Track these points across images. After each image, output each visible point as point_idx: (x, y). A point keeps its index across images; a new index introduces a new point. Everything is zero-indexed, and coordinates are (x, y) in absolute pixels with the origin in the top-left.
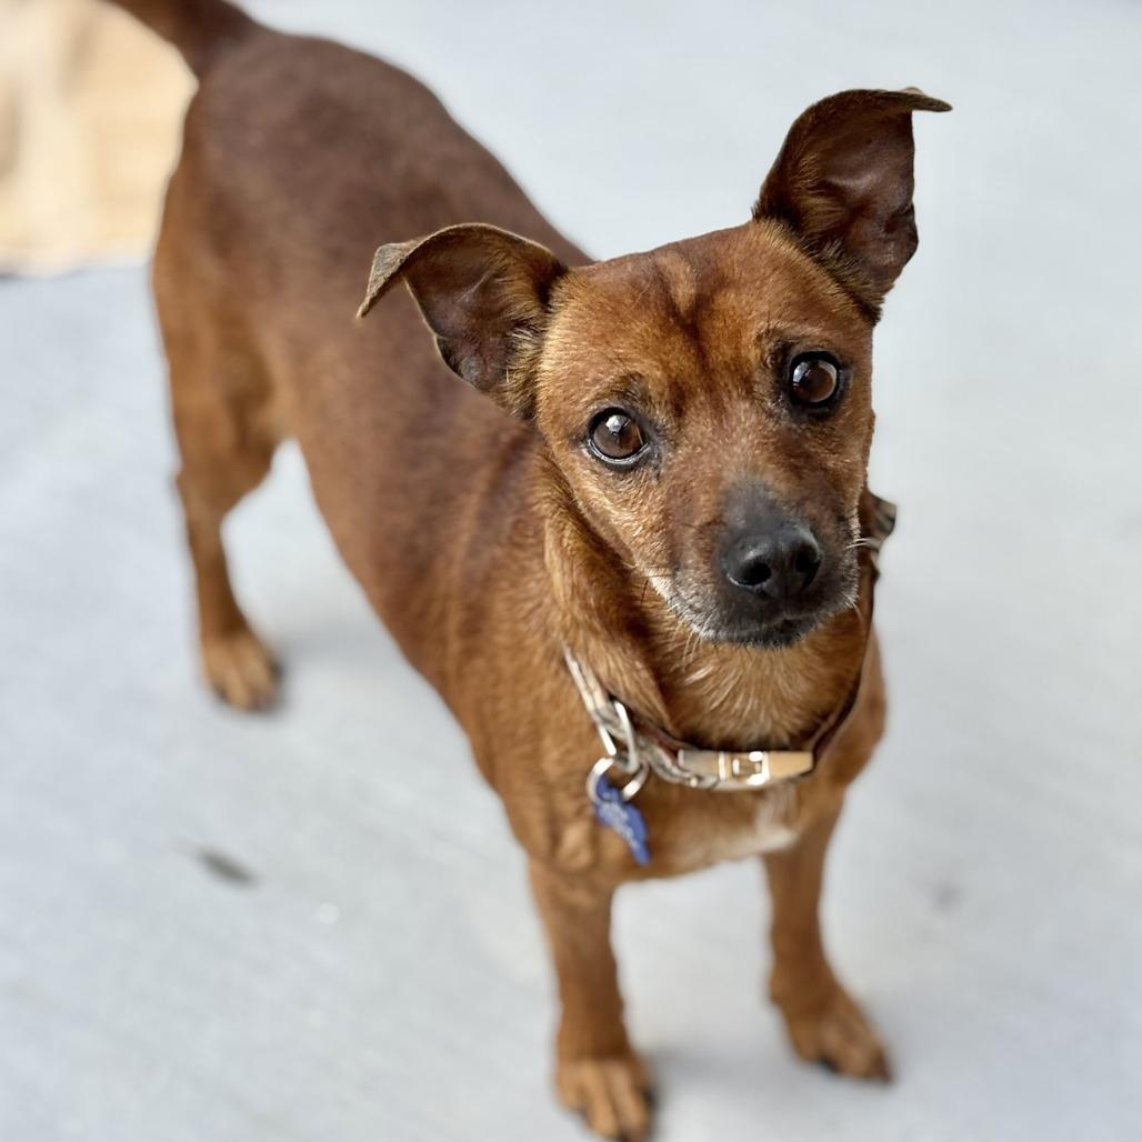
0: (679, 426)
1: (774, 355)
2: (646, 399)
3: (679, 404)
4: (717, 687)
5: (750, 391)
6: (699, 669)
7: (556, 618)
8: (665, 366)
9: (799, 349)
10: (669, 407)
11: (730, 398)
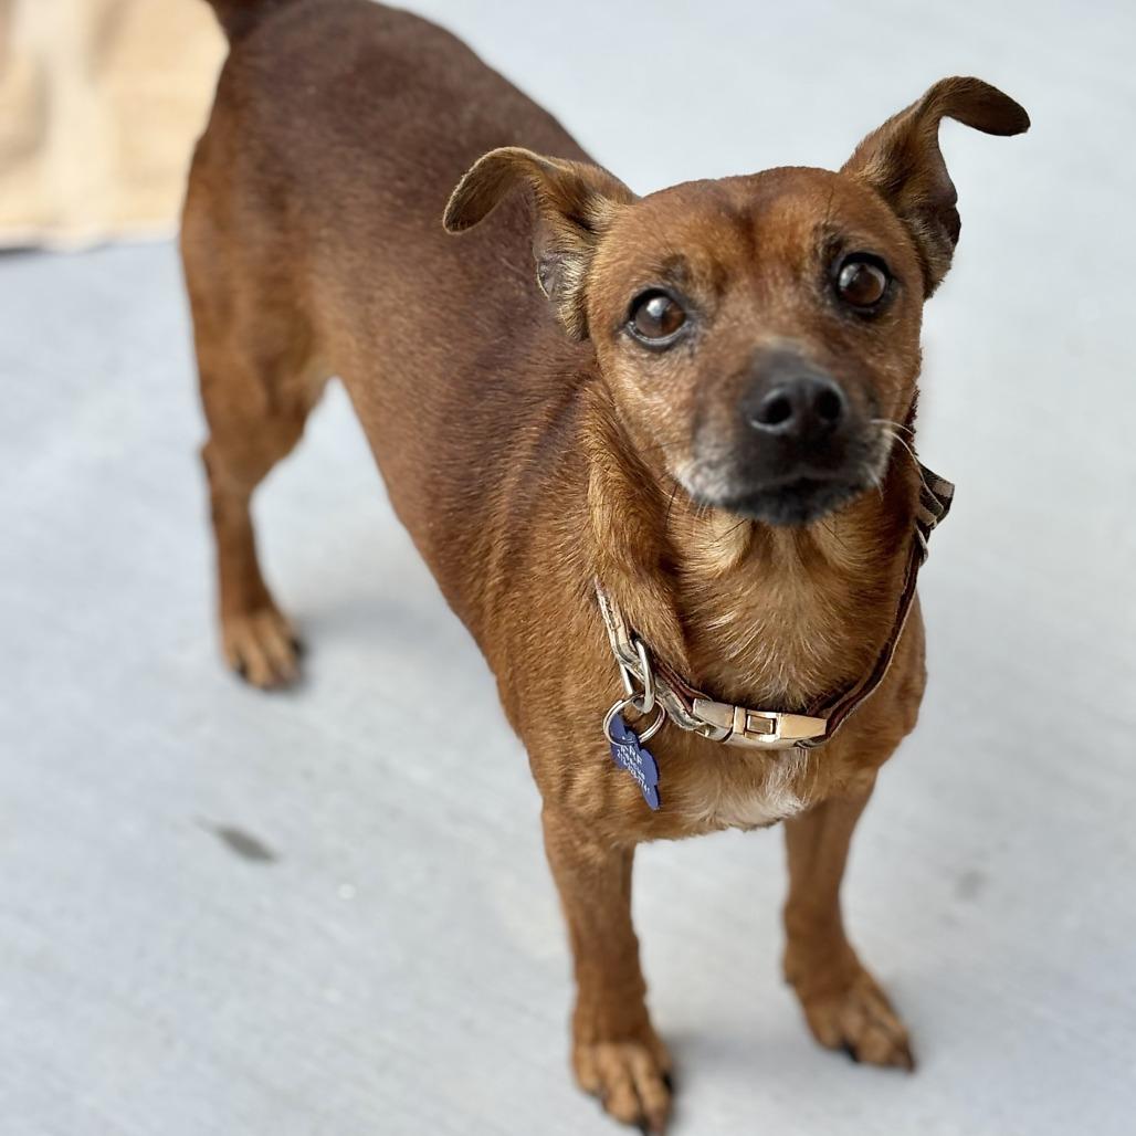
0: (719, 305)
1: (828, 247)
2: (686, 277)
3: (721, 283)
4: (739, 635)
5: (797, 279)
6: (723, 614)
7: (591, 553)
8: (711, 252)
9: (853, 247)
10: (710, 286)
11: (776, 283)
